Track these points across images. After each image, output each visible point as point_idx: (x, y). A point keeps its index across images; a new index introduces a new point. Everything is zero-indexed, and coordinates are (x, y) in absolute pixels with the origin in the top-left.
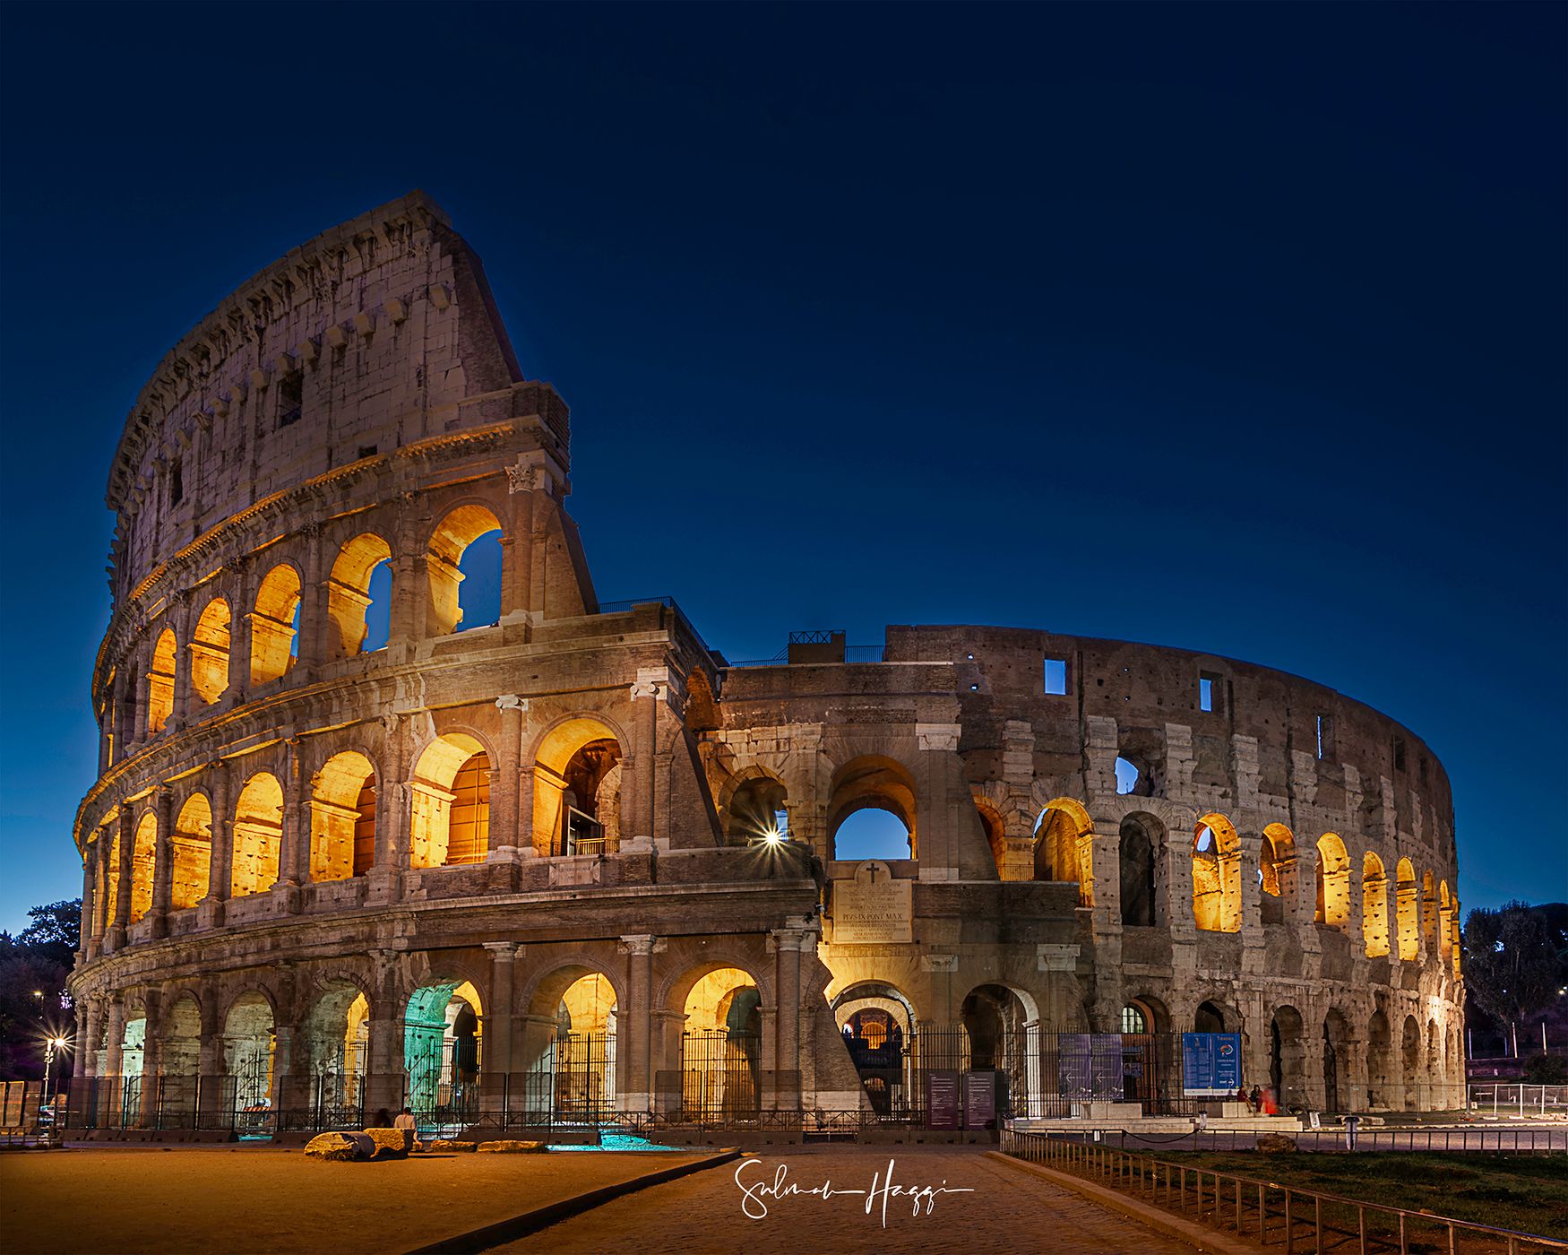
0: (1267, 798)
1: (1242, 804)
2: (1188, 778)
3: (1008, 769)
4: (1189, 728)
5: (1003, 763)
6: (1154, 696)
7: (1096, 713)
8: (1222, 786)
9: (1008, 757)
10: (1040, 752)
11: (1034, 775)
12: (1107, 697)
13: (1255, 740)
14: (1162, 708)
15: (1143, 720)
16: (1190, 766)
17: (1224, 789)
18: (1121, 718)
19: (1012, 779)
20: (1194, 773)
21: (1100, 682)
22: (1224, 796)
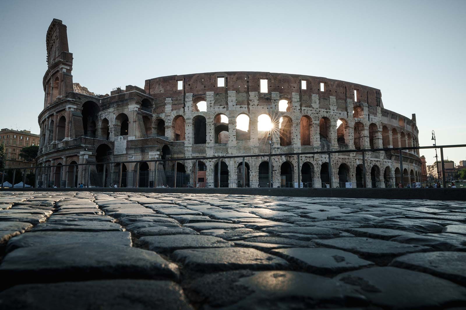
0: (239, 106)
1: (230, 109)
2: (212, 105)
3: (166, 109)
4: (213, 92)
5: (165, 108)
6: (203, 86)
7: (188, 93)
8: (223, 105)
9: (166, 107)
10: (173, 104)
11: (172, 110)
12: (191, 88)
13: (235, 91)
14: (206, 88)
15: (200, 92)
16: (213, 102)
17: (224, 106)
18: (194, 93)
19: (167, 112)
20: (214, 103)
21: (189, 85)
22: (224, 108)
